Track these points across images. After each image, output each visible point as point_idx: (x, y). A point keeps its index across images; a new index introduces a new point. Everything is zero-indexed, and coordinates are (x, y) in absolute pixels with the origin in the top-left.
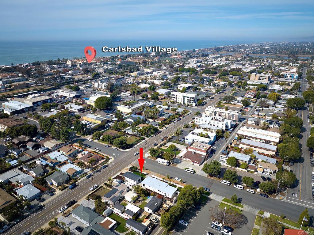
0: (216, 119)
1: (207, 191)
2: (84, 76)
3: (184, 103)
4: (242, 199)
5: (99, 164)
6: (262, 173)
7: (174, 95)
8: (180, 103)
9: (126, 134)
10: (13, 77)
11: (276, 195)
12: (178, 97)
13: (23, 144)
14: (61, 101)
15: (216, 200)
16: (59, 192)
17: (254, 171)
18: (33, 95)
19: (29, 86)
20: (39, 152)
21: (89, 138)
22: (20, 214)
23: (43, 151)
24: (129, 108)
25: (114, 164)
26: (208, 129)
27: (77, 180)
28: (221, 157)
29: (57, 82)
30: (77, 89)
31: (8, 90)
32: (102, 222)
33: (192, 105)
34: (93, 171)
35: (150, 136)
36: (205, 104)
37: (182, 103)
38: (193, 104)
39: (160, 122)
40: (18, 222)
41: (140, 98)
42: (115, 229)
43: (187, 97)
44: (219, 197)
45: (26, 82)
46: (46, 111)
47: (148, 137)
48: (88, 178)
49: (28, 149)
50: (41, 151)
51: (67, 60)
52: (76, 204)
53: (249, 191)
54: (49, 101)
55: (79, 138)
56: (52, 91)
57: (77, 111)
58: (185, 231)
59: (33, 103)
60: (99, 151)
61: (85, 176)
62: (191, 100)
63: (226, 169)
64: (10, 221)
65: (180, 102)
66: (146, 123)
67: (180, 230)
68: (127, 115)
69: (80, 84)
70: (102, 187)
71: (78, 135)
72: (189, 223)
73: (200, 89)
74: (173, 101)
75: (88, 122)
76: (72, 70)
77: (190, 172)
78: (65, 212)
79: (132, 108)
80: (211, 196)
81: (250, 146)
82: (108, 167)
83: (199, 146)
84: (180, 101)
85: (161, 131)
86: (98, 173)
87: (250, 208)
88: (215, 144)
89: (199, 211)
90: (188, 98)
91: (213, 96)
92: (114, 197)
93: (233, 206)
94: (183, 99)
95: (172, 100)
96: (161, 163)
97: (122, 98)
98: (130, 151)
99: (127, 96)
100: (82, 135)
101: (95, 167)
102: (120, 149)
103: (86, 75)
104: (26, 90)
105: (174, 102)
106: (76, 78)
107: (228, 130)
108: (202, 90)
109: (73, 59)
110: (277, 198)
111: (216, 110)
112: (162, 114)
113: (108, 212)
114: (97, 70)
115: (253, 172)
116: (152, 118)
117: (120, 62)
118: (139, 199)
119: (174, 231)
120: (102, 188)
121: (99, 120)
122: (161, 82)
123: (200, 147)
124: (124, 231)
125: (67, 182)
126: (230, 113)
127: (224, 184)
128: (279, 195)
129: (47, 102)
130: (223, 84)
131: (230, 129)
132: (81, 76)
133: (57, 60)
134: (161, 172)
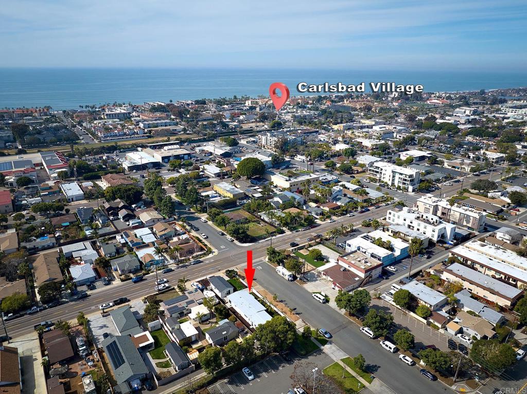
0: (424, 219)
1: (326, 338)
2: (258, 124)
3: (393, 184)
4: (379, 369)
5: (191, 257)
6: (456, 335)
7: (379, 168)
8: (386, 183)
9: (259, 220)
10: (160, 119)
11: (455, 382)
12: (383, 172)
13: (114, 211)
14: (202, 159)
15: (331, 355)
16: (117, 282)
17: (440, 326)
18: (170, 147)
19: (174, 133)
20: (129, 225)
21: (204, 217)
22: (58, 299)
23: (132, 224)
24: (287, 181)
25: (212, 261)
26: (401, 234)
27: (150, 272)
28: (393, 288)
29: (216, 131)
30: (234, 143)
31: (147, 136)
32: (136, 336)
33: (407, 190)
34: (178, 264)
35: (296, 229)
36: (433, 191)
37: (390, 183)
38: (408, 188)
39: (327, 209)
40: (51, 307)
41: (323, 167)
42: (149, 352)
43: (401, 174)
44: (341, 353)
45: (171, 128)
46: (174, 170)
47: (291, 231)
48: (164, 273)
49: (119, 219)
50: (131, 225)
51: (248, 99)
52: (127, 303)
53: (402, 359)
54: (186, 157)
55: (191, 215)
56: (198, 144)
57: (213, 175)
58: (242, 387)
59: (163, 158)
60: (205, 238)
61: (163, 269)
62: (405, 180)
63: (390, 309)
64: (44, 303)
65: (385, 180)
66: (303, 207)
67: (235, 383)
68: (281, 191)
69: (245, 136)
70: (174, 289)
71: (192, 210)
72: (256, 376)
73: (442, 163)
74: (374, 177)
75: (217, 193)
76: (245, 114)
77: (318, 299)
78: (105, 311)
79: (293, 180)
80: (326, 348)
81: (462, 280)
82: (202, 264)
83: (359, 259)
84: (387, 179)
85: (319, 225)
86: (182, 269)
87: (384, 388)
88: (401, 262)
89: (289, 364)
90: (401, 176)
91: (461, 179)
92: (177, 306)
93: (354, 374)
94: (391, 176)
95: (372, 177)
96: (281, 274)
97: (292, 164)
98: (249, 246)
99: (304, 162)
100: (199, 211)
101: (183, 260)
102: (236, 242)
103: (262, 124)
104: (166, 138)
105: (375, 180)
106: (246, 127)
107: (446, 243)
108: (446, 165)
109: (258, 98)
110: (454, 387)
111: (439, 203)
112: (337, 197)
113: (154, 325)
114: (283, 117)
115: (438, 329)
116: (316, 201)
117: (328, 105)
118: (211, 320)
119: (226, 381)
120: (173, 291)
121: (231, 193)
122: (375, 143)
123: (360, 261)
124: (159, 358)
125: (135, 271)
126: (463, 211)
127: (364, 333)
128: (463, 384)
129: (183, 158)
130: (495, 158)
131: (450, 242)
132: (253, 125)
133: (233, 98)
134: (272, 289)
